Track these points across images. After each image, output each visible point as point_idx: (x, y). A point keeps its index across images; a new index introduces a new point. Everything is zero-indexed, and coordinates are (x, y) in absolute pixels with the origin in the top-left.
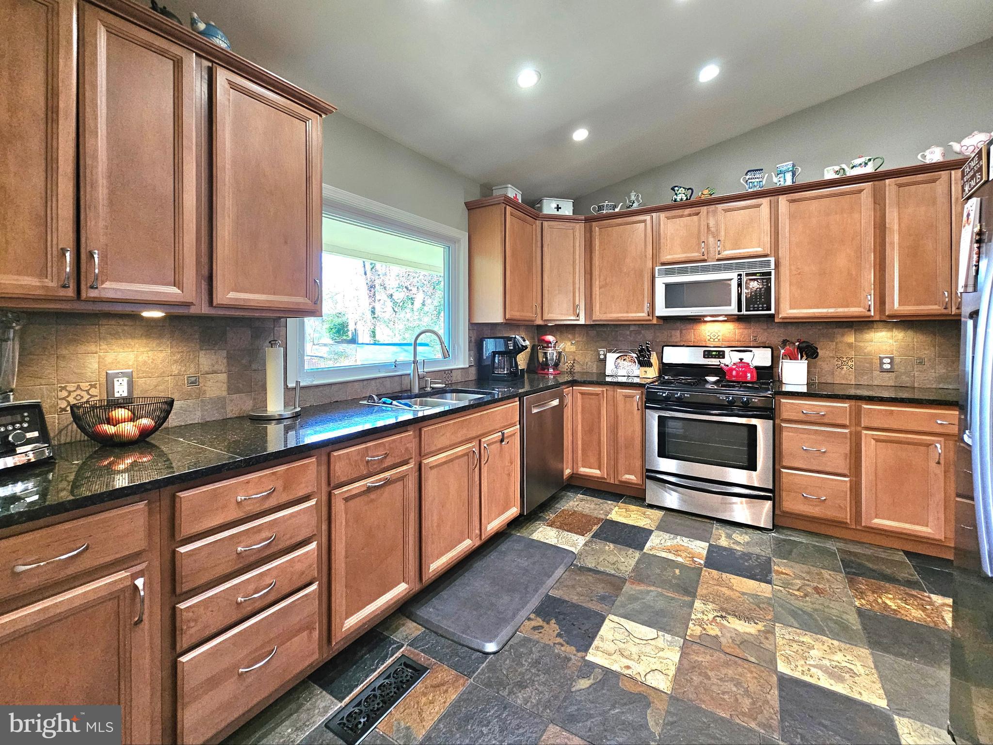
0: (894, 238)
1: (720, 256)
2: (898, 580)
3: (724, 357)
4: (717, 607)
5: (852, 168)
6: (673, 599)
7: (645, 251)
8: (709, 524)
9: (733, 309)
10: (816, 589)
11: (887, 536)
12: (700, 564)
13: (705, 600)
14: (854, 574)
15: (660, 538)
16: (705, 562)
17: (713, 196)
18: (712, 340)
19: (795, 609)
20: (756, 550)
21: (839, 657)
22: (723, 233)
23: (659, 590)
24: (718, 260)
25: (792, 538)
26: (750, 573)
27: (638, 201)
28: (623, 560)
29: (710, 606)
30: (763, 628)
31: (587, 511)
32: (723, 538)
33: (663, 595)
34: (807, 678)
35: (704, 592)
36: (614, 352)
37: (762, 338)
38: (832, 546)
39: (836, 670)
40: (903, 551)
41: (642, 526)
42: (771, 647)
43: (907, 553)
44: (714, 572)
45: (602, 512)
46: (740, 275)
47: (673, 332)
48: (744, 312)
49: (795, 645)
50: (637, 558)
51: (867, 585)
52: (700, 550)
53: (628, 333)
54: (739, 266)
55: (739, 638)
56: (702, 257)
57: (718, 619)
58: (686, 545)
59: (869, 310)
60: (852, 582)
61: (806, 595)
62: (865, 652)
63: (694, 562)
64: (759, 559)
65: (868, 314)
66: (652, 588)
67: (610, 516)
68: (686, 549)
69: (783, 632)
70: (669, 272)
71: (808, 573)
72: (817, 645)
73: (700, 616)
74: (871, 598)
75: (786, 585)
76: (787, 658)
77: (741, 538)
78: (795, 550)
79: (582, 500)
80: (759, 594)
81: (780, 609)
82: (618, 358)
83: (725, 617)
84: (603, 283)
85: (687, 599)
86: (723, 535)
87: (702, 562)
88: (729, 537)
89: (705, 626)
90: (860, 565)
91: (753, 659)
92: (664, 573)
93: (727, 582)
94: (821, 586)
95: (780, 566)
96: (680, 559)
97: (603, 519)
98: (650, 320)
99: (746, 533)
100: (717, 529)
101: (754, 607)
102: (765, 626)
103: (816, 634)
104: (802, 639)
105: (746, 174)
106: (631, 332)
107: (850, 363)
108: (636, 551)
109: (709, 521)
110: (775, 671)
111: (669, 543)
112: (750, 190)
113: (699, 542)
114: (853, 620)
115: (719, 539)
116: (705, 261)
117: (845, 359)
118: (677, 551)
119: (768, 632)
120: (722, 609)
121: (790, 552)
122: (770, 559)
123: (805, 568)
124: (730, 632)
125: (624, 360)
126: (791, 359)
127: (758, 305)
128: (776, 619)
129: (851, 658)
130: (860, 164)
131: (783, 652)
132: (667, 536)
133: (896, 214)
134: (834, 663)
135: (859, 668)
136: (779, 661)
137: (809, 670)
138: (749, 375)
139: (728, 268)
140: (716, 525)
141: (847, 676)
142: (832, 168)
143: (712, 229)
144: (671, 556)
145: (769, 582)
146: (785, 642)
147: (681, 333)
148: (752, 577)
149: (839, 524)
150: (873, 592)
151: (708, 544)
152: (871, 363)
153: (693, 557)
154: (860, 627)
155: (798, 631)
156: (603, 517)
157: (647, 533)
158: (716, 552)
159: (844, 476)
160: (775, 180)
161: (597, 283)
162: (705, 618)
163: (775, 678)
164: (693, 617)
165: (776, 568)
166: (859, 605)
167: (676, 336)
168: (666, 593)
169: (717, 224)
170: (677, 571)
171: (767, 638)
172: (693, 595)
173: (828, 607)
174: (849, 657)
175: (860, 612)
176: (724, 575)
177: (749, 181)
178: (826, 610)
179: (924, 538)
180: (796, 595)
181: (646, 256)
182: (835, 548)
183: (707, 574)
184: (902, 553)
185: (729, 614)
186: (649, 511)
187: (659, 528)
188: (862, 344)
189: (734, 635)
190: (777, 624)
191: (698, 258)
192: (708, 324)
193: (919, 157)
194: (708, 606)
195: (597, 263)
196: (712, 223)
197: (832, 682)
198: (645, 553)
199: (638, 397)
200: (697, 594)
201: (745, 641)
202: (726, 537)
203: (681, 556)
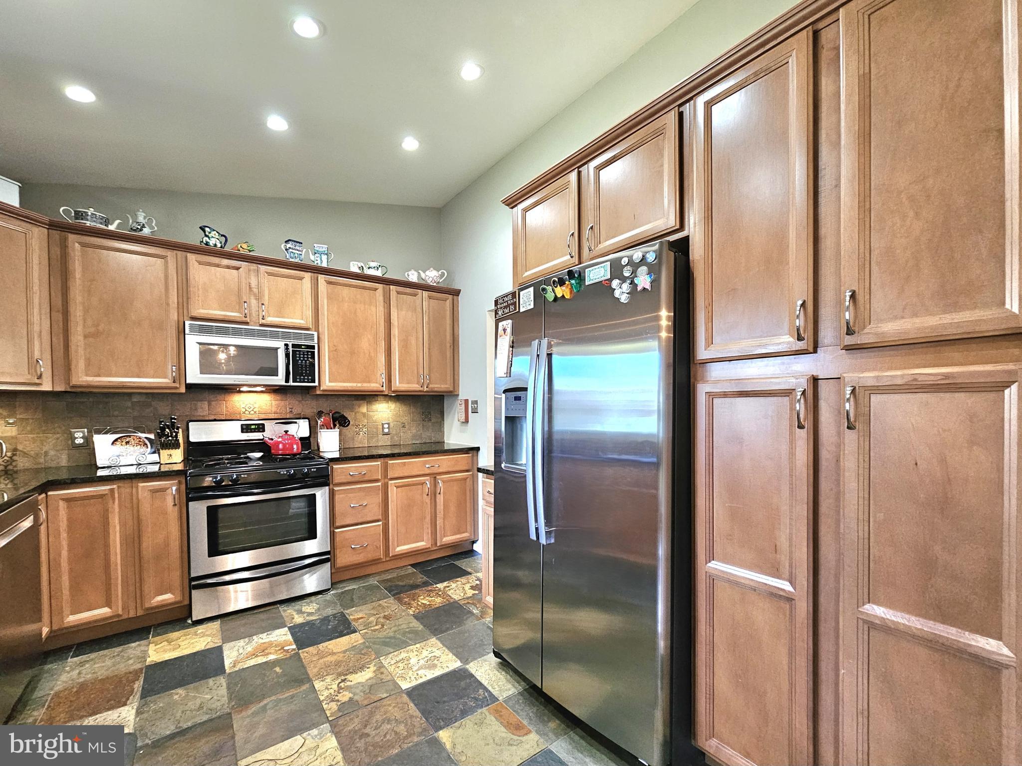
0: (395, 331)
1: (263, 321)
2: (419, 585)
3: (264, 431)
4: (334, 676)
5: (369, 268)
6: (292, 697)
7: (167, 297)
8: (274, 611)
9: (279, 380)
10: (385, 617)
11: (401, 558)
12: (294, 650)
13: (321, 677)
14: (397, 594)
15: (237, 648)
16: (297, 645)
17: (251, 253)
18: (247, 412)
19: (383, 640)
20: (329, 611)
21: (425, 653)
22: (266, 297)
23: (273, 698)
24: (262, 325)
25: (347, 589)
26: (337, 632)
27: (151, 227)
28: (209, 697)
29: (329, 679)
30: (375, 668)
31: (102, 674)
32: (296, 616)
33: (280, 699)
34: (420, 681)
35: (315, 670)
36: (106, 433)
37: (297, 410)
38: (373, 581)
39: (429, 663)
40: (409, 565)
41: (203, 648)
42: (389, 678)
43: (413, 565)
44: (311, 649)
45: (131, 662)
46: (286, 345)
47: (199, 404)
48: (291, 383)
49: (400, 665)
50: (224, 684)
51: (408, 597)
52: (284, 638)
53: (129, 404)
54: (285, 336)
55: (367, 687)
56: (244, 319)
57: (342, 685)
58: (267, 640)
59: (383, 386)
60: (400, 600)
61: (383, 626)
62: (433, 640)
63: (287, 651)
64: (336, 617)
65: (381, 389)
66: (265, 702)
67: (149, 660)
68: (270, 644)
69: (388, 661)
70: (203, 330)
71: (373, 608)
72: (411, 655)
73: (326, 693)
74: (415, 605)
75: (367, 625)
76: (402, 677)
77: (310, 607)
78: (354, 597)
79: (82, 664)
80: (355, 644)
81: (376, 646)
82: (116, 440)
83: (346, 679)
84: (92, 330)
85: (305, 687)
86: (294, 613)
87: (294, 647)
88: (300, 612)
89: (337, 698)
90: (397, 586)
91: (385, 695)
92: (266, 679)
93: (326, 650)
94: (386, 614)
95: (354, 614)
96: (272, 657)
97: (141, 669)
98: (176, 388)
99: (311, 602)
100: (284, 611)
101: (358, 656)
102: (375, 665)
103: (405, 647)
104: (401, 658)
105: (286, 242)
106: (133, 404)
107: (364, 430)
108: (218, 678)
109: (272, 607)
110: (402, 691)
111: (249, 649)
112: (291, 260)
113: (278, 631)
114: (417, 625)
115: (293, 618)
116: (247, 323)
117: (361, 427)
118: (263, 650)
119: (380, 667)
120: (339, 675)
121: (352, 600)
122: (343, 615)
123: (369, 606)
124: (357, 688)
125: (127, 443)
126: (327, 429)
127: (304, 376)
128: (378, 655)
129: (430, 650)
130: (374, 267)
131: (398, 675)
132: (242, 643)
133: (396, 314)
134: (426, 659)
135: (437, 653)
136: (400, 683)
137: (417, 675)
138: (295, 446)
139: (274, 336)
140: (282, 608)
141: (436, 662)
142: (357, 263)
143: (255, 290)
144: (261, 660)
145: (355, 631)
146: (393, 667)
147: (209, 405)
148: (341, 635)
149: (376, 562)
150: (414, 600)
151: (286, 629)
152: (377, 428)
153: (282, 648)
154: (422, 627)
155: (395, 653)
156: (139, 666)
157: (217, 652)
158: (299, 631)
159: (378, 521)
160: (312, 257)
161: (80, 329)
162: (332, 691)
163: (405, 696)
164: (322, 698)
165: (352, 617)
166: (412, 613)
167: (203, 408)
168: (281, 697)
169: (259, 286)
170: (278, 669)
171: (382, 673)
172: (309, 680)
173: (399, 625)
174: (430, 649)
175: (416, 617)
176: (321, 646)
177: (291, 250)
178: (400, 628)
179: (423, 549)
180: (377, 629)
181: (168, 304)
182: (376, 582)
183: (306, 654)
184: (410, 567)
185: (347, 675)
186: (201, 629)
187: (226, 639)
188: (371, 413)
189: (362, 688)
190: (381, 658)
191: (238, 320)
192: (243, 395)
193: (406, 274)
194: (327, 681)
195: (79, 299)
196: (254, 282)
197: (432, 671)
198: (230, 673)
199: (174, 488)
200: (311, 676)
201: (371, 686)
202: (298, 614)
203: (270, 653)
